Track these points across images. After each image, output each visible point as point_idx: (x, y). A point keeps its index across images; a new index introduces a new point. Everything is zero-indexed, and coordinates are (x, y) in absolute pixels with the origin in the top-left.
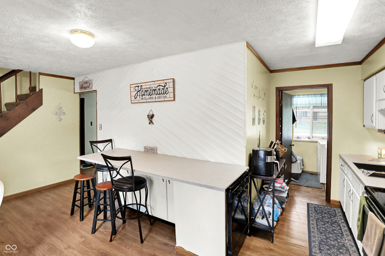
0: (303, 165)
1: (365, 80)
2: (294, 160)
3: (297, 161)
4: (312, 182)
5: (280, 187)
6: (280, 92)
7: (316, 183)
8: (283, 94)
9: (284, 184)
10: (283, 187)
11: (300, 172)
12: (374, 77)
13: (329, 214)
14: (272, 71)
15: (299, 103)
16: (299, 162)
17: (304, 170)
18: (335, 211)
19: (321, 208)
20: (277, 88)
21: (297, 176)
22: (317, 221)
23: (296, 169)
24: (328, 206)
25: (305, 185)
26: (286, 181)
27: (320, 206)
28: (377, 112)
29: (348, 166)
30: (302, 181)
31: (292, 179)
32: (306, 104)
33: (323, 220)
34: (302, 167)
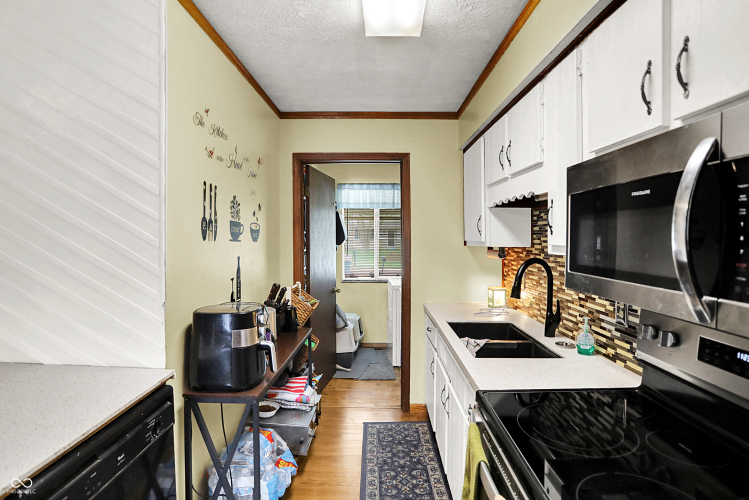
0: (361, 332)
1: (465, 151)
2: (342, 324)
3: (346, 325)
4: (379, 367)
5: (297, 401)
6: (304, 165)
7: (385, 369)
8: (311, 171)
9: (310, 392)
10: (304, 399)
11: (353, 348)
12: (481, 139)
13: (408, 441)
14: (283, 115)
15: (352, 201)
16: (351, 326)
17: (365, 342)
18: (417, 432)
19: (391, 430)
20: (296, 156)
21: (347, 360)
22: (381, 470)
23: (345, 344)
24: (403, 423)
25: (363, 377)
26: (317, 378)
27: (389, 426)
28: (488, 210)
29: (440, 331)
30: (359, 369)
31: (338, 366)
32: (365, 203)
33: (393, 462)
34: (359, 337)
